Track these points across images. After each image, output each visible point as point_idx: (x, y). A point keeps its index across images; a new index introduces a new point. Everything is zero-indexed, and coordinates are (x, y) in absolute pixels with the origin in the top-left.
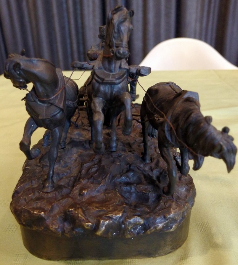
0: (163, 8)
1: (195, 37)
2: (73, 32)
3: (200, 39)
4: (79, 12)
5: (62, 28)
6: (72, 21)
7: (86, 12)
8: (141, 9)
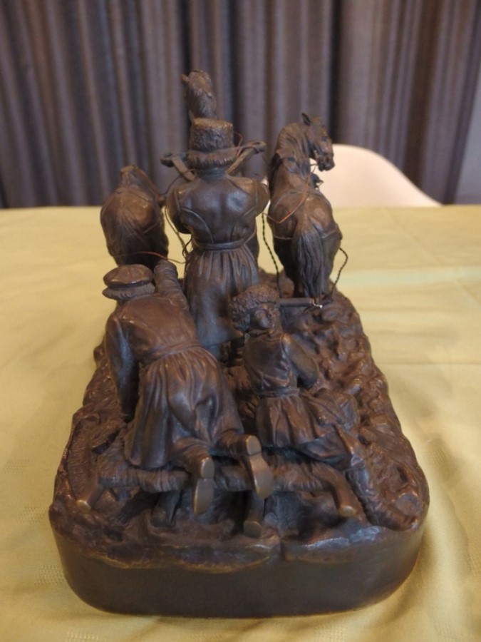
0: (304, 87)
1: (365, 146)
2: (129, 133)
3: (376, 150)
4: (140, 92)
5: (108, 125)
6: (127, 112)
7: (153, 93)
8: (261, 88)
